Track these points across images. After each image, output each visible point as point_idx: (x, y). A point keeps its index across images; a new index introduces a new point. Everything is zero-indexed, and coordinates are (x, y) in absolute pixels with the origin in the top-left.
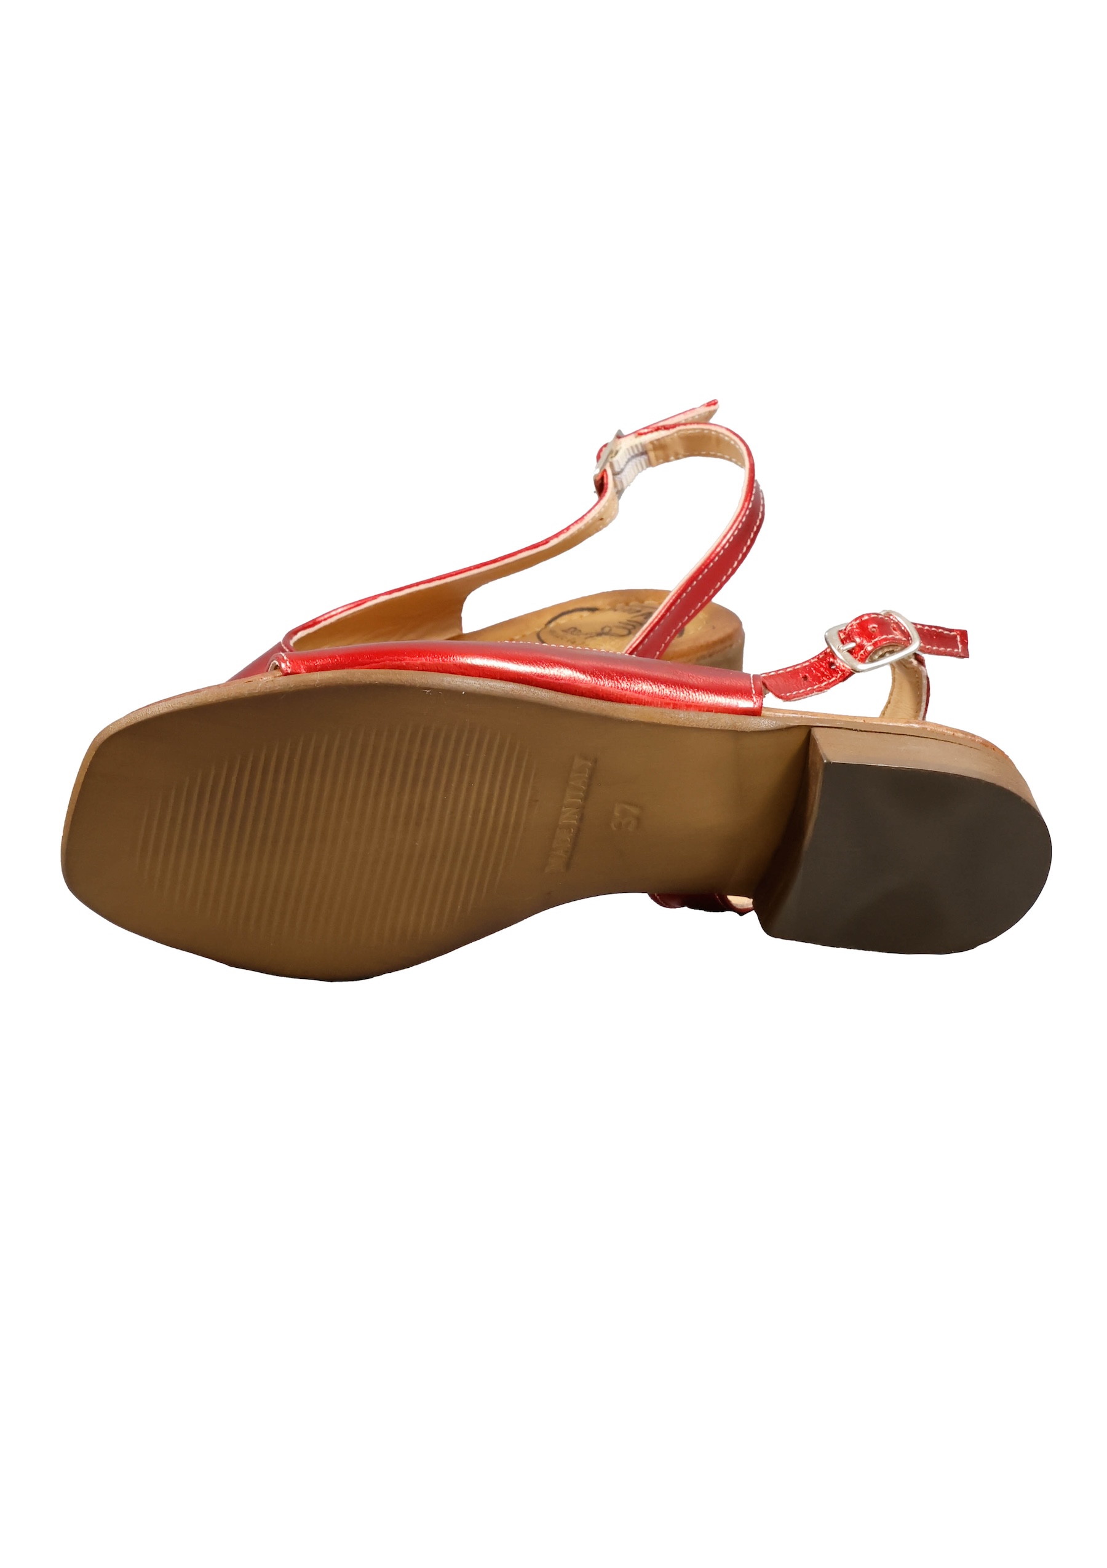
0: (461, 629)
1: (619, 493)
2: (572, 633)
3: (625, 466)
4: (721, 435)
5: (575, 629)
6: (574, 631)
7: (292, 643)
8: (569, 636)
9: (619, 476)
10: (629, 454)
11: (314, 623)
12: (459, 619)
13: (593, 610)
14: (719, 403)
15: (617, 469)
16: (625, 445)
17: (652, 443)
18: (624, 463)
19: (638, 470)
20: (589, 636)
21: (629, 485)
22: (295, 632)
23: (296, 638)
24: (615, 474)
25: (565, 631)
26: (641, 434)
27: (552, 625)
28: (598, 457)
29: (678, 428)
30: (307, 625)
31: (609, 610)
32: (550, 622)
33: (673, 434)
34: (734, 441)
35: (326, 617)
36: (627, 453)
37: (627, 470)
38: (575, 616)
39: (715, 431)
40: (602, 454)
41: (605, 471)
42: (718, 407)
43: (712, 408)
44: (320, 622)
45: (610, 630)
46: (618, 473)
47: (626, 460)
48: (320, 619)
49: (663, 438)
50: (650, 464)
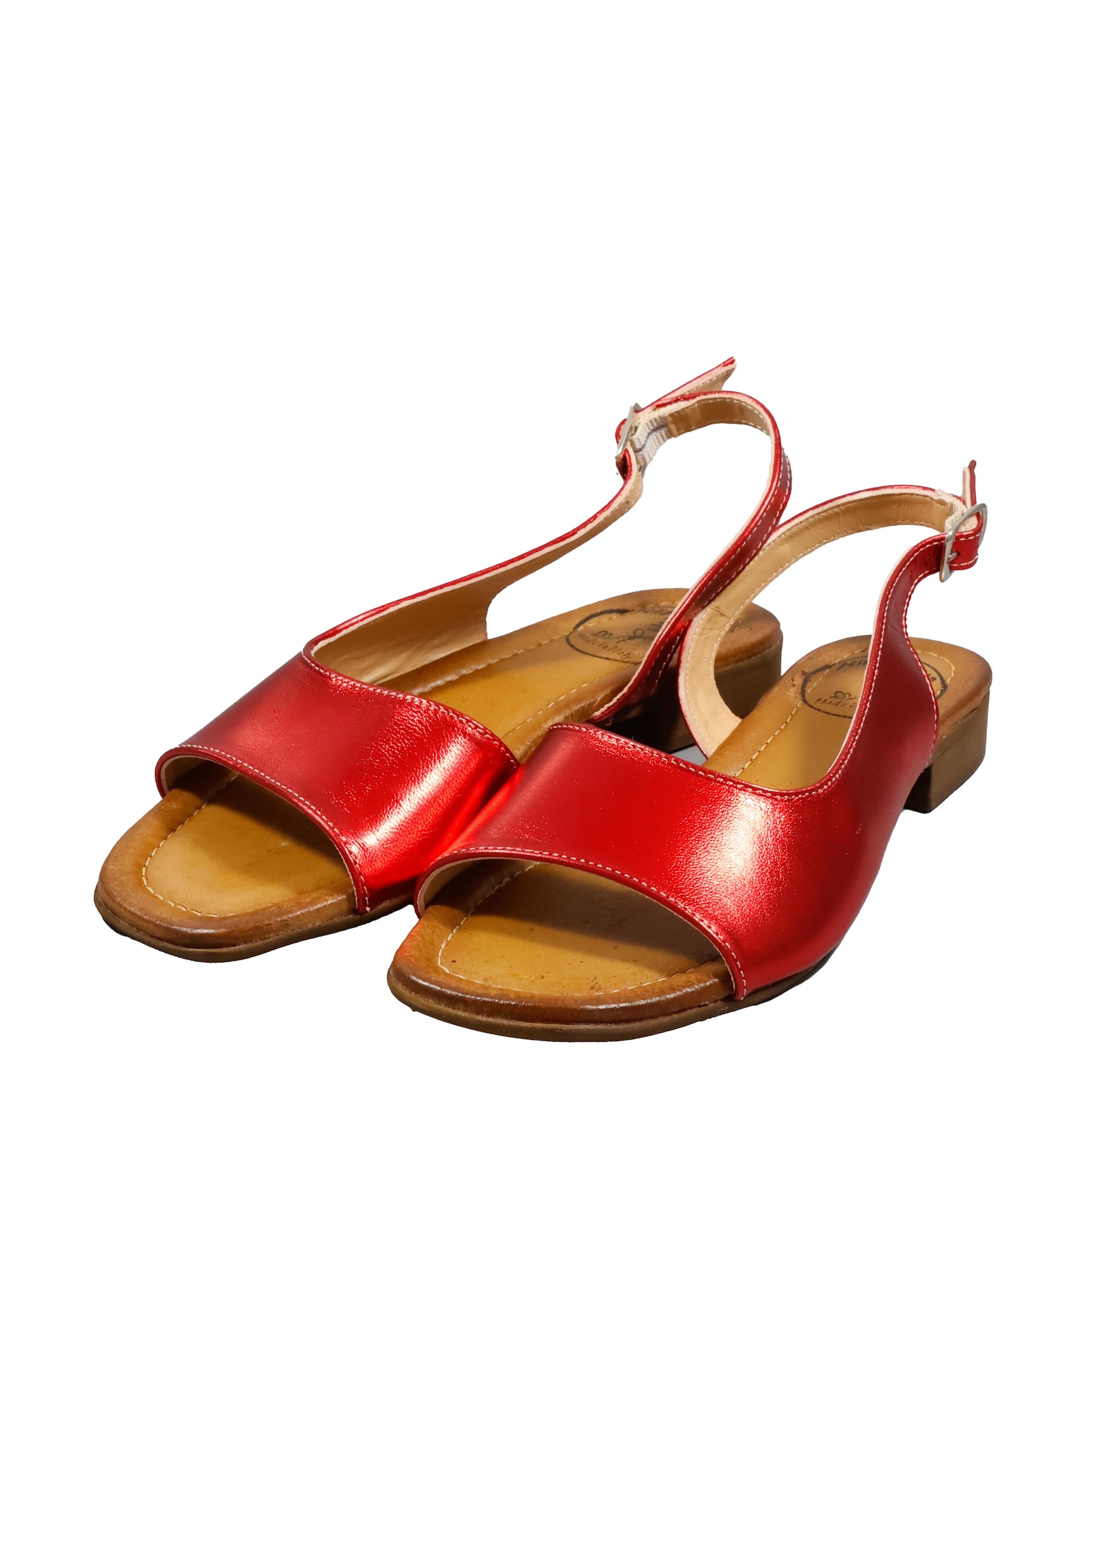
0: (486, 635)
1: (642, 469)
2: (603, 637)
3: (646, 441)
4: (743, 404)
5: (606, 632)
6: (605, 635)
7: (313, 653)
8: (601, 641)
9: (641, 453)
10: (649, 428)
11: (334, 631)
12: (484, 623)
13: (622, 612)
14: (736, 361)
15: (638, 446)
16: (645, 419)
17: (671, 415)
18: (645, 439)
19: (660, 442)
20: (621, 639)
21: (651, 459)
22: (315, 641)
23: (316, 648)
24: (636, 451)
25: (594, 635)
26: (659, 406)
27: (581, 628)
28: (618, 436)
29: (698, 399)
30: (327, 635)
31: (639, 611)
32: (578, 626)
33: (693, 405)
34: (758, 410)
35: (347, 624)
36: (647, 428)
37: (647, 445)
38: (604, 619)
39: (738, 400)
40: (621, 433)
41: (626, 451)
42: (736, 365)
43: (730, 367)
44: (340, 631)
45: (643, 633)
46: (640, 450)
47: (646, 435)
48: (341, 627)
49: (683, 409)
50: (670, 435)
